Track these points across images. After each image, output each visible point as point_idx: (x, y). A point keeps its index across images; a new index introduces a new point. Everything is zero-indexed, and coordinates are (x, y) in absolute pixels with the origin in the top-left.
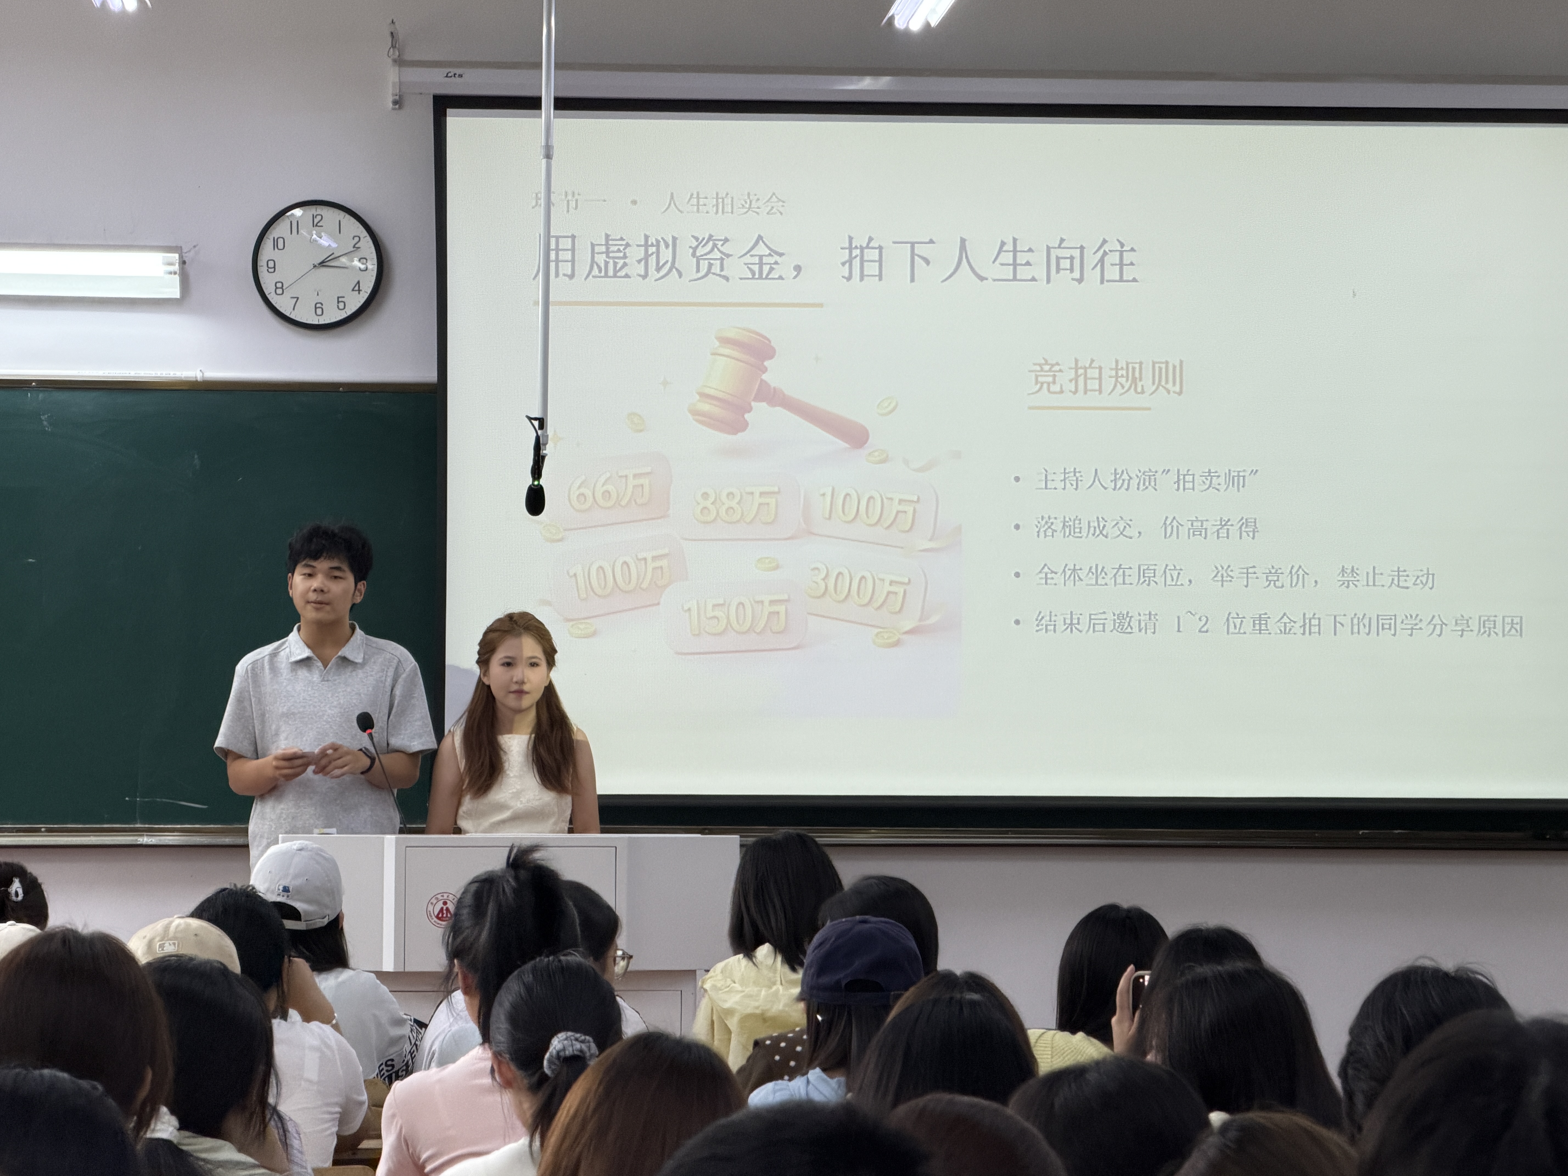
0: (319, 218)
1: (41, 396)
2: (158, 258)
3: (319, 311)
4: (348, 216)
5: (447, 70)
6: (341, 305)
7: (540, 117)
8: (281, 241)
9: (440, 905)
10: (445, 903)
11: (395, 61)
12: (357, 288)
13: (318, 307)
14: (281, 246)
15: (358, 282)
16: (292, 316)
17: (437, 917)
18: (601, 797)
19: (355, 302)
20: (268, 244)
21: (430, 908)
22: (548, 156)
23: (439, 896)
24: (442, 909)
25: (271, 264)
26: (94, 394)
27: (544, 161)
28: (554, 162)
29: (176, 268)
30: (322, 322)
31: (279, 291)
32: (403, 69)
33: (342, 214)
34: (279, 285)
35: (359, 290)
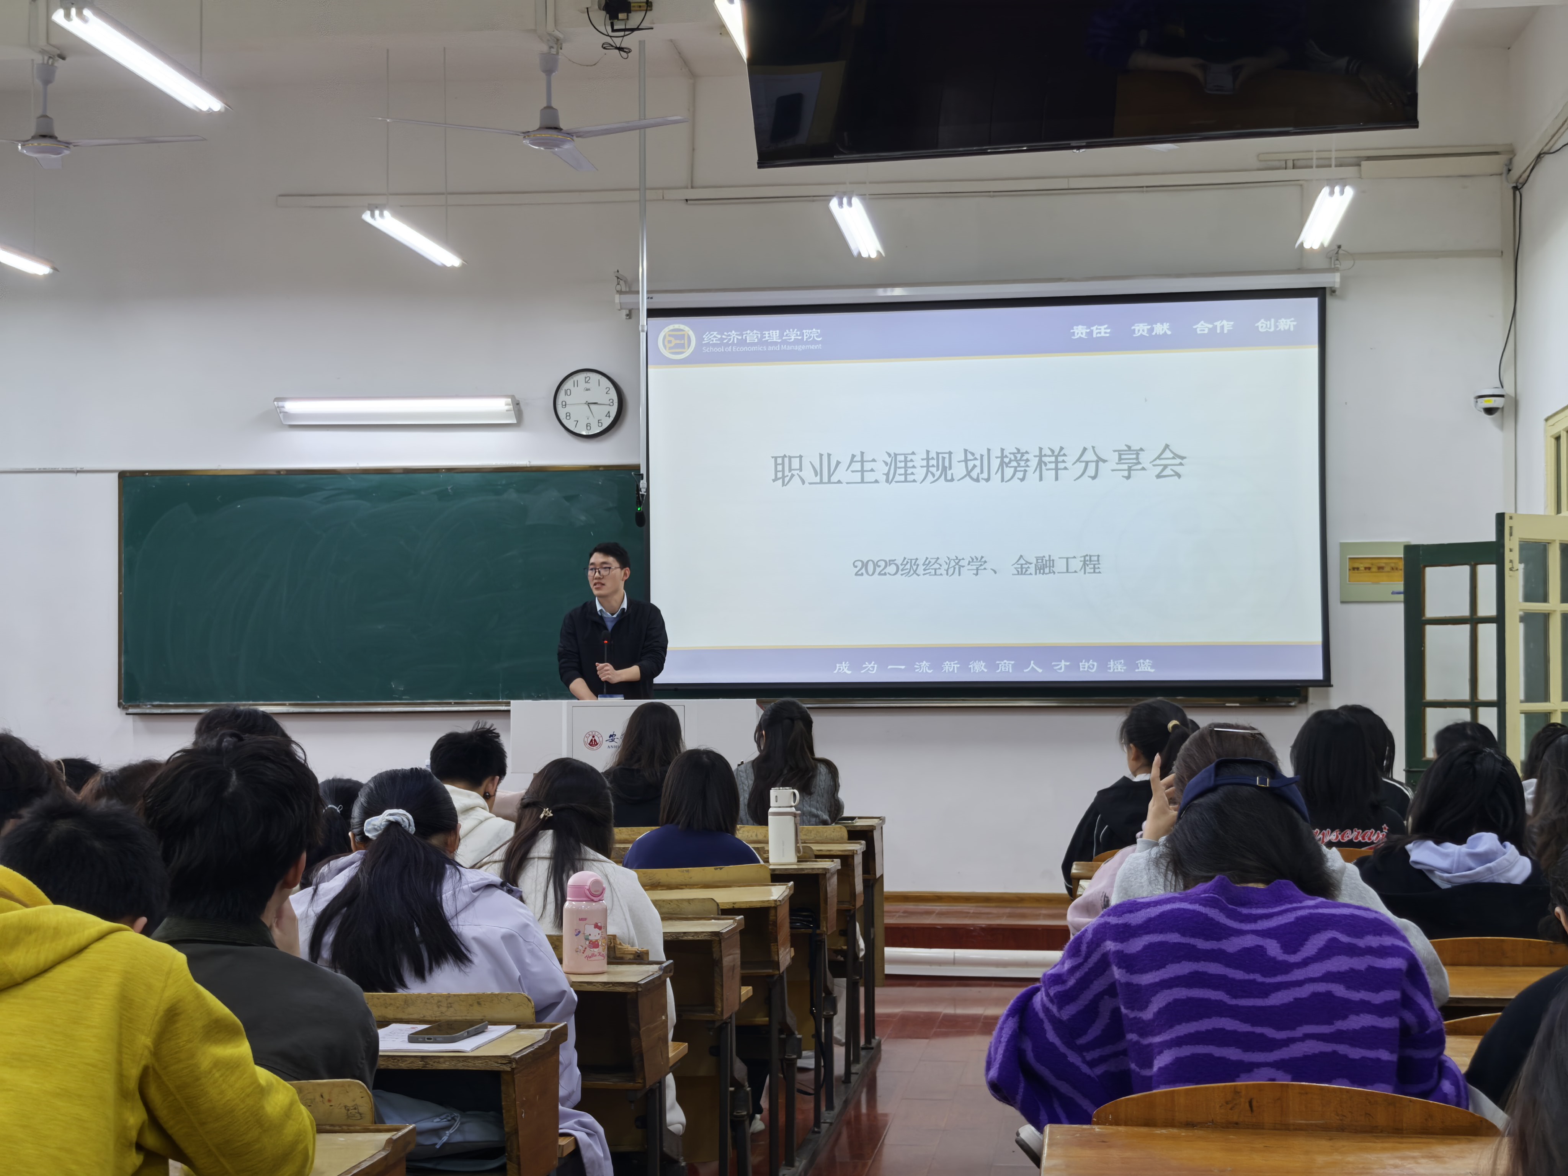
0: (588, 378)
1: (448, 476)
2: (503, 400)
3: (589, 428)
4: (604, 377)
6: (600, 424)
8: (569, 391)
9: (591, 738)
10: (593, 737)
11: (618, 291)
12: (608, 415)
13: (588, 426)
14: (569, 393)
15: (609, 412)
16: (575, 431)
17: (589, 744)
19: (607, 422)
20: (561, 392)
21: (586, 739)
23: (590, 733)
24: (592, 740)
25: (564, 403)
26: (474, 475)
29: (511, 406)
30: (590, 433)
31: (568, 418)
32: (622, 296)
33: (600, 376)
34: (568, 414)
35: (609, 416)
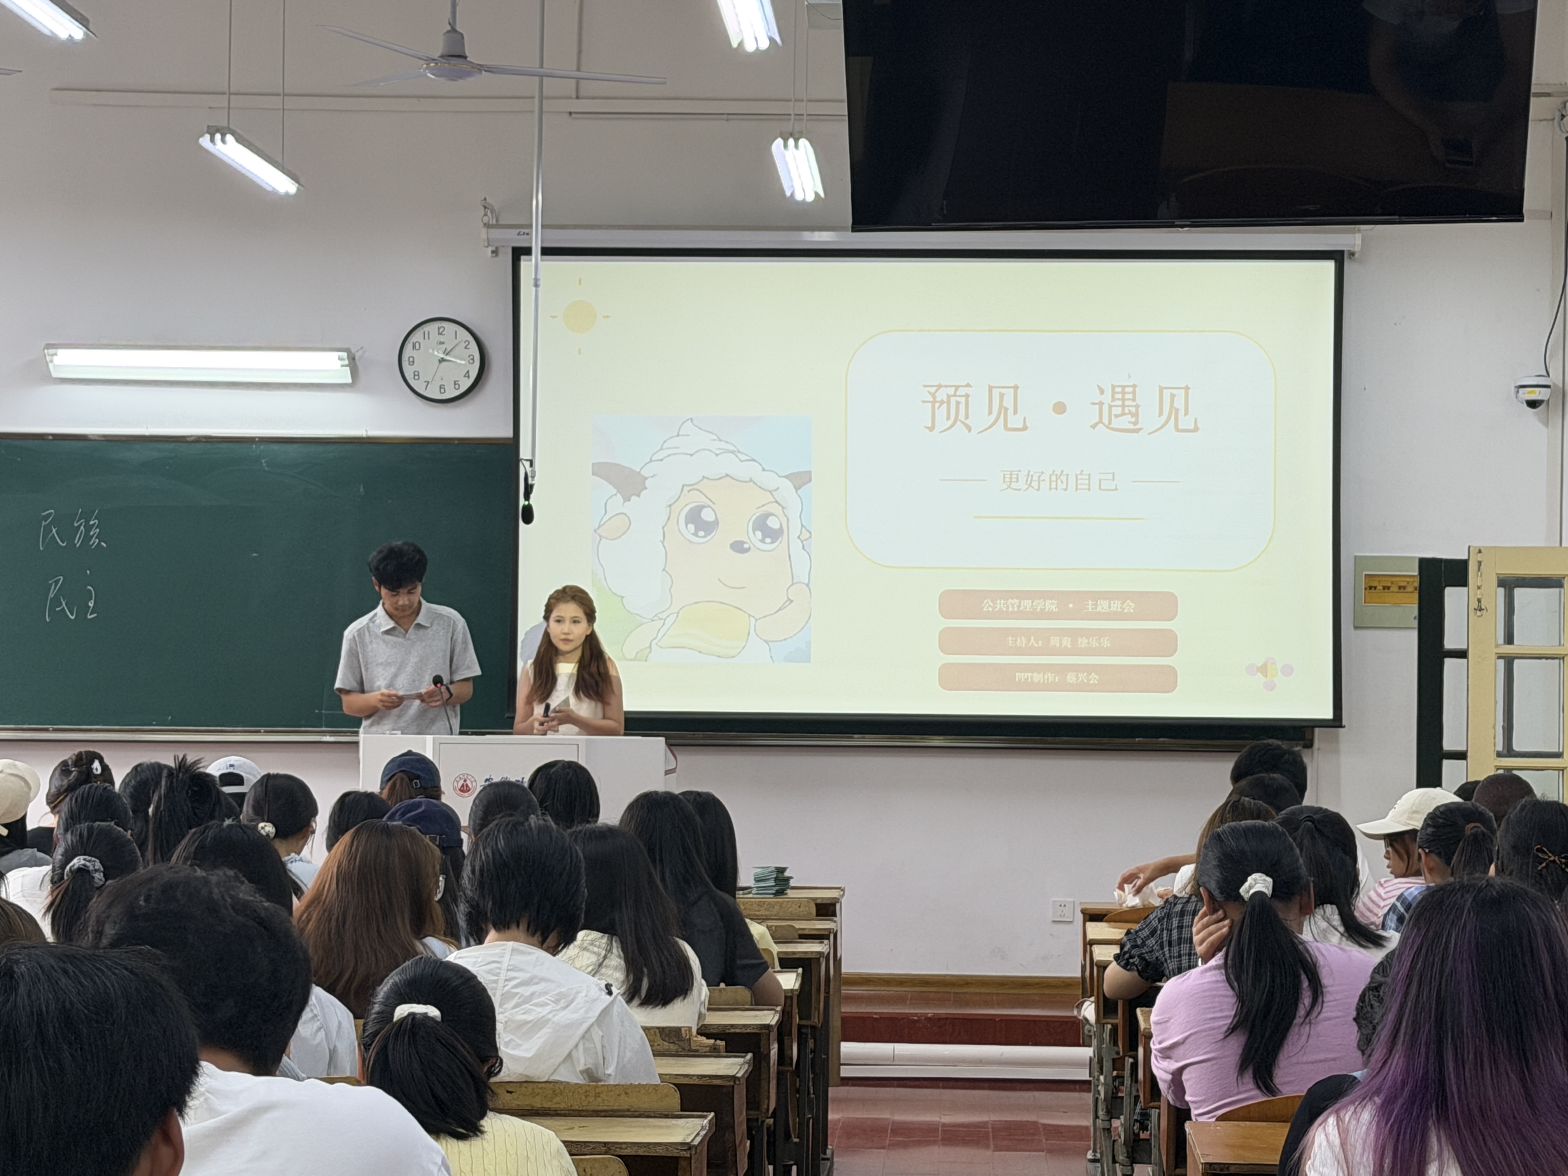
0: (442, 329)
1: (262, 447)
2: (336, 354)
3: (442, 390)
4: (462, 328)
5: (518, 231)
7: (531, 260)
9: (462, 782)
10: (465, 781)
11: (485, 224)
12: (467, 375)
13: (442, 388)
14: (417, 347)
15: (468, 372)
16: (425, 394)
17: (460, 790)
18: (626, 713)
19: (465, 384)
20: (409, 346)
22: (536, 285)
23: (462, 776)
25: (411, 360)
26: (296, 446)
27: (534, 289)
28: (540, 289)
29: (346, 362)
30: (444, 398)
31: (417, 377)
32: (488, 230)
33: (458, 327)
34: (416, 374)
35: (469, 377)
